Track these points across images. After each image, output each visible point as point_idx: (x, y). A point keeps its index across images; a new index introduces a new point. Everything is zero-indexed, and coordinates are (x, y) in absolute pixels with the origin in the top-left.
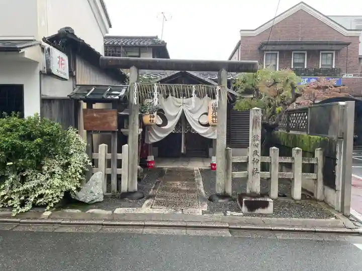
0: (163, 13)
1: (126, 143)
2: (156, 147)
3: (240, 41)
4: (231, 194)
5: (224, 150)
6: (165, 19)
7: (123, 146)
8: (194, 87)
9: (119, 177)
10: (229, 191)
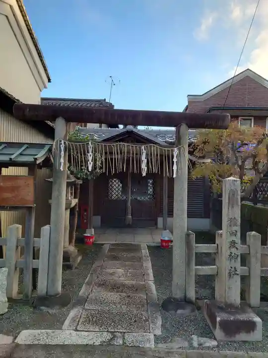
0: (111, 77)
1: (48, 222)
2: (98, 215)
3: (187, 106)
4: (194, 299)
5: (184, 236)
6: (113, 84)
7: (42, 228)
8: (143, 148)
9: (35, 272)
10: (192, 294)
